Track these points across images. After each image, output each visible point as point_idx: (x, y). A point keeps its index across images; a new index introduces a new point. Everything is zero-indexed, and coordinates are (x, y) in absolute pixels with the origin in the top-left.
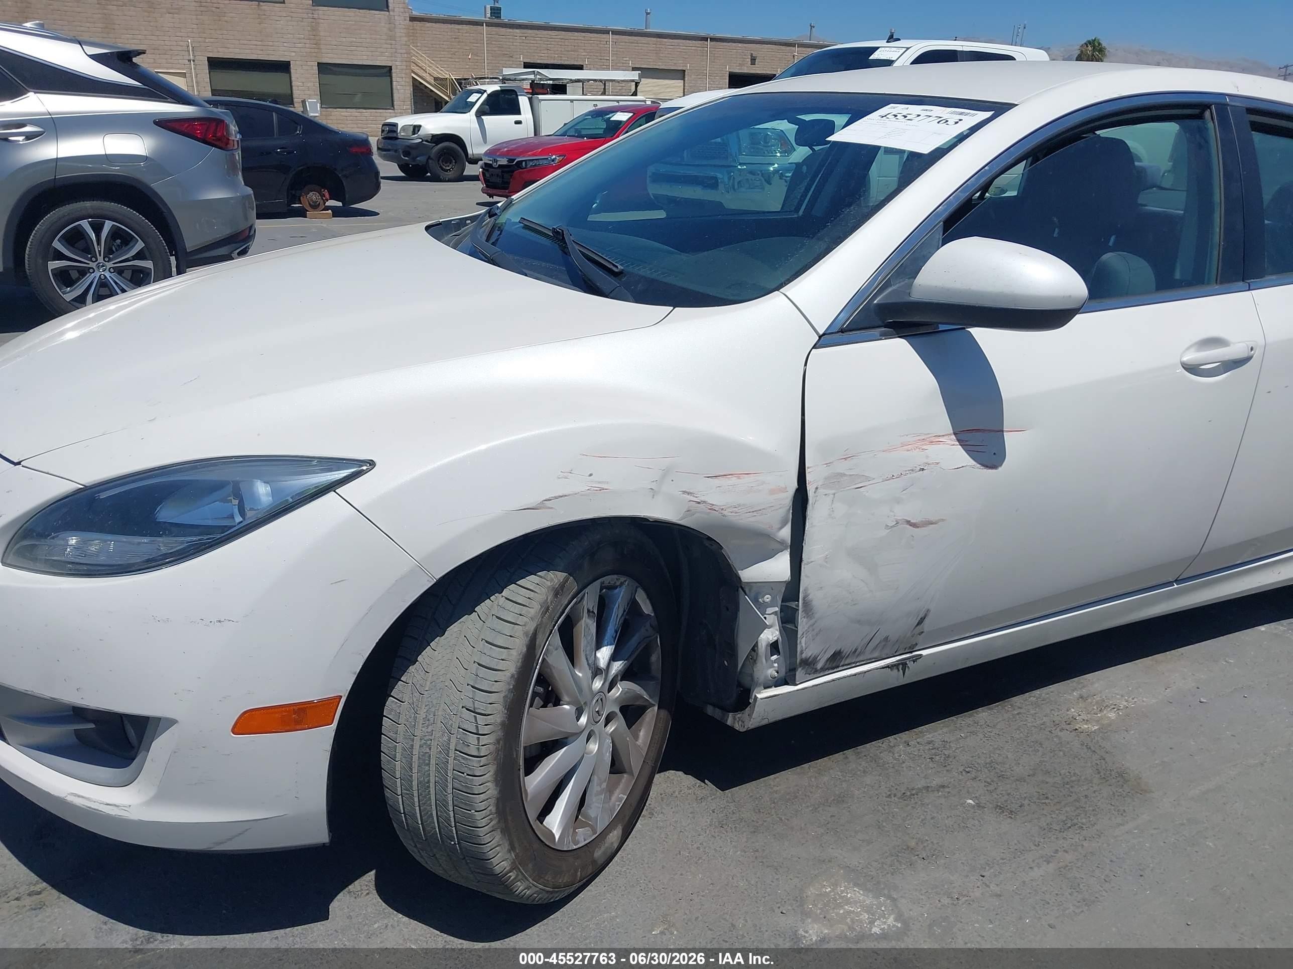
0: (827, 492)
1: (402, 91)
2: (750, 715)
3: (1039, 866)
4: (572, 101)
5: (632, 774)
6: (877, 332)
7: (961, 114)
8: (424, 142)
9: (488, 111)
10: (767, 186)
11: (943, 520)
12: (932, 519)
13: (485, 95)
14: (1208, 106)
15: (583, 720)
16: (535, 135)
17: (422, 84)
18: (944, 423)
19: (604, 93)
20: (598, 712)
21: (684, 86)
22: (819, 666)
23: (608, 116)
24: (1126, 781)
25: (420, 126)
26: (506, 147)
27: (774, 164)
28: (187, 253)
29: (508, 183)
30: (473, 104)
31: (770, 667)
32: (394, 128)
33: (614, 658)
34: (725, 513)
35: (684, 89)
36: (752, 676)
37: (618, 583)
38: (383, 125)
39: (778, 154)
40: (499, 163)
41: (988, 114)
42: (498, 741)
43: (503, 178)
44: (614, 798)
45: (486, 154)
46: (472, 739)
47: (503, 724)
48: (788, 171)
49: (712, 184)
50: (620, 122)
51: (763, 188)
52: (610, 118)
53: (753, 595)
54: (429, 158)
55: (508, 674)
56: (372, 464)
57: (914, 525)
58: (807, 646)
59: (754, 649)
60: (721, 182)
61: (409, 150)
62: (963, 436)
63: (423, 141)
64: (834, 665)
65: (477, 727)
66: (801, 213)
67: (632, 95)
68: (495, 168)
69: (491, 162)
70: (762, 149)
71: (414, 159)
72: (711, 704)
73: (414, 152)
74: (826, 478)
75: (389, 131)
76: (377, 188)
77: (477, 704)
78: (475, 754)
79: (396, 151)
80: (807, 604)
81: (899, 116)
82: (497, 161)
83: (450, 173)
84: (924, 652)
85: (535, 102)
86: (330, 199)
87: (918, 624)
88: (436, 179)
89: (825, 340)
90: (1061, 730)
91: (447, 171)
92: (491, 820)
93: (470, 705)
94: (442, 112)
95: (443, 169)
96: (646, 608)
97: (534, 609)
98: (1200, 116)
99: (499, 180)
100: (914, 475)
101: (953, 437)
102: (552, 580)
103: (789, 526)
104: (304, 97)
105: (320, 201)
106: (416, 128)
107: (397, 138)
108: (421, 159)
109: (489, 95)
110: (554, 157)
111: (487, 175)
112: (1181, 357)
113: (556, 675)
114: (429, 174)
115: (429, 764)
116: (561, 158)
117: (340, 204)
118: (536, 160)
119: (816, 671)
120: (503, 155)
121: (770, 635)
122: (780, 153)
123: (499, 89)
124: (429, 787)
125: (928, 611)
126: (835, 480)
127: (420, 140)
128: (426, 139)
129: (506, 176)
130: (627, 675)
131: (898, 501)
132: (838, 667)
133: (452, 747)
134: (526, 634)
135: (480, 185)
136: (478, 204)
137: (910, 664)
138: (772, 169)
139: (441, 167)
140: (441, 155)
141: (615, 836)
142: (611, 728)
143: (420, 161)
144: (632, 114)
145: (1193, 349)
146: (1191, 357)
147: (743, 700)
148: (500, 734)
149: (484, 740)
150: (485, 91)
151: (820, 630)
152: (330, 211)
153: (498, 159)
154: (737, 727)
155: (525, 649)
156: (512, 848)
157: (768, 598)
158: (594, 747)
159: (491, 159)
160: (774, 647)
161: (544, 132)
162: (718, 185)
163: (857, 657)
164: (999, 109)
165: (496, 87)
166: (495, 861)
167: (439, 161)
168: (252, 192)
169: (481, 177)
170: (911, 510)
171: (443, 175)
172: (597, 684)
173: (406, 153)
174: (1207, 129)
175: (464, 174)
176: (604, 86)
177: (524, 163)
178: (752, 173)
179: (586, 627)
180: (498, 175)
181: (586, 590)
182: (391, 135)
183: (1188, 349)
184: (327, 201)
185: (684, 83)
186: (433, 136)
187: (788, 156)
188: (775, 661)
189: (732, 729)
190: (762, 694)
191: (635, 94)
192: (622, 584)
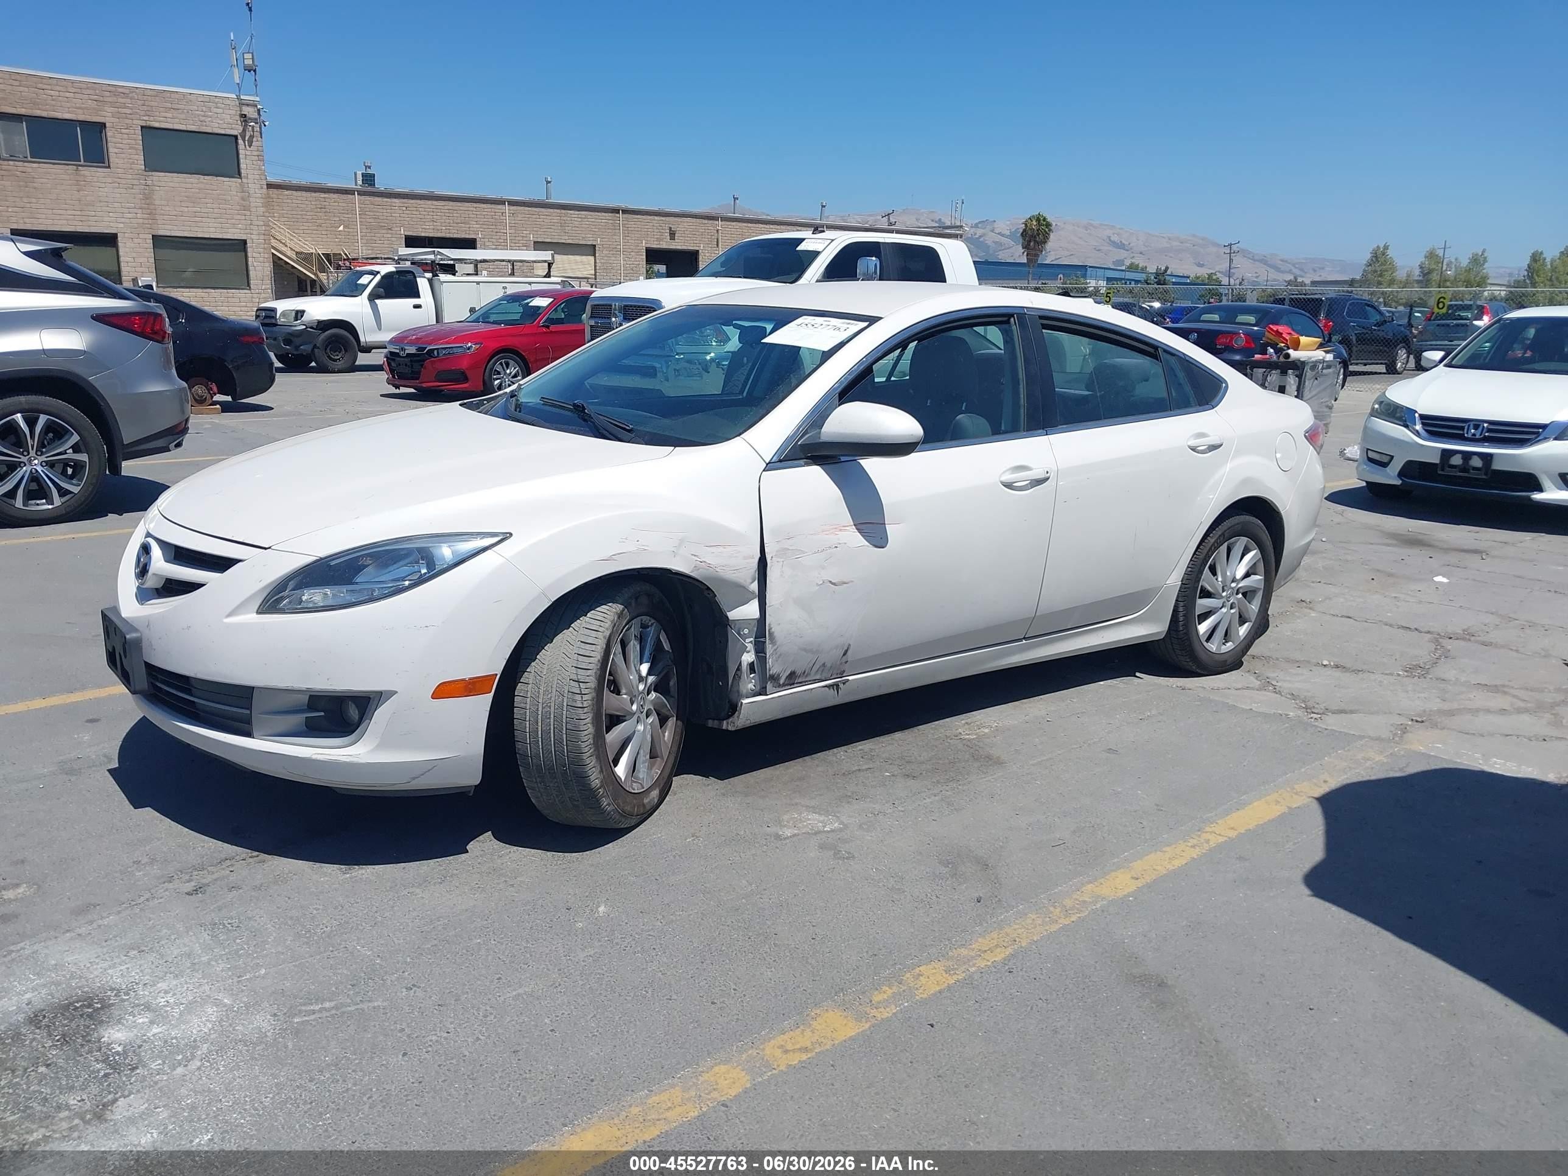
0: (779, 560)
1: (260, 269)
2: (738, 717)
3: (929, 798)
4: (478, 283)
5: (663, 759)
6: (802, 462)
7: (849, 324)
8: (309, 329)
9: (384, 294)
10: (705, 374)
11: (852, 581)
12: (845, 580)
13: (378, 277)
14: (1012, 315)
15: (634, 707)
16: (437, 322)
17: (282, 259)
18: (847, 518)
19: (512, 274)
20: (642, 706)
21: (595, 263)
22: (782, 682)
23: (526, 301)
24: (991, 759)
25: (303, 312)
26: (414, 335)
27: (710, 353)
28: (124, 445)
29: (419, 373)
30: (366, 286)
31: (749, 683)
32: (273, 313)
33: (649, 673)
34: (717, 569)
35: (595, 266)
36: (738, 692)
37: (650, 624)
38: (257, 310)
39: (714, 344)
40: (407, 352)
41: (866, 324)
42: (593, 699)
43: (412, 367)
44: (653, 771)
45: (391, 342)
46: (578, 697)
47: (595, 688)
48: (725, 359)
49: (651, 372)
50: (538, 308)
51: (701, 377)
52: (529, 303)
53: (736, 629)
54: (315, 346)
55: (596, 659)
56: (511, 534)
57: (834, 584)
58: (774, 666)
59: (739, 669)
60: (659, 371)
61: (291, 338)
62: (859, 527)
63: (307, 328)
64: (791, 682)
65: (580, 690)
66: (745, 394)
67: (545, 277)
68: (404, 357)
69: (398, 351)
70: (698, 339)
71: (297, 348)
72: (710, 719)
73: (297, 341)
74: (777, 551)
75: (266, 317)
76: (272, 381)
77: (579, 677)
78: (581, 706)
79: (275, 339)
80: (771, 634)
81: (809, 325)
82: (405, 350)
83: (340, 363)
84: (850, 678)
85: (436, 284)
86: (219, 393)
87: (844, 655)
88: (322, 369)
89: (770, 466)
90: (951, 739)
91: (335, 360)
92: (591, 748)
93: (575, 678)
94: (326, 295)
95: (331, 359)
96: (667, 646)
97: (608, 624)
98: (1008, 322)
99: (407, 370)
100: (831, 550)
101: (854, 527)
102: (616, 609)
103: (756, 582)
104: (135, 275)
105: (207, 395)
106: (299, 314)
107: (276, 325)
108: (306, 348)
109: (383, 277)
110: (469, 345)
111: (393, 364)
112: (1000, 476)
113: (619, 672)
114: (313, 364)
115: (550, 718)
116: (478, 346)
117: (229, 398)
118: (450, 348)
119: (779, 686)
120: (411, 343)
121: (748, 657)
122: (716, 342)
123: (394, 270)
124: (550, 732)
125: (849, 645)
126: (783, 552)
127: (304, 327)
128: (310, 325)
129: (416, 366)
130: (657, 687)
131: (823, 568)
132: (793, 684)
133: (565, 704)
134: (605, 637)
135: (383, 376)
136: (382, 396)
137: (841, 685)
138: (708, 358)
139: (329, 357)
140: (330, 343)
141: (655, 793)
142: (650, 720)
143: (305, 350)
144: (552, 299)
145: (1007, 473)
146: (1008, 477)
147: (733, 708)
148: (594, 694)
149: (585, 697)
150: (378, 272)
151: (780, 655)
152: (218, 406)
153: (406, 348)
154: (730, 728)
155: (605, 646)
156: (601, 771)
157: (746, 631)
158: (640, 727)
159: (398, 347)
160: (751, 666)
161: (448, 318)
162: (656, 375)
163: (806, 676)
164: (872, 320)
165: (390, 268)
166: (592, 778)
167: (326, 349)
168: (186, 385)
169: (386, 367)
170: (832, 574)
171: (331, 365)
172: (641, 687)
173: (288, 342)
174: (1012, 331)
175: (357, 363)
176: (513, 268)
177: (436, 352)
178: (689, 362)
179: (634, 646)
180: (406, 365)
181: (633, 622)
182: (267, 321)
183: (1004, 472)
184: (215, 395)
185: (595, 260)
186: (319, 322)
187: (724, 345)
188: (753, 678)
189: (727, 730)
190: (745, 701)
191: (548, 275)
192: (652, 624)
